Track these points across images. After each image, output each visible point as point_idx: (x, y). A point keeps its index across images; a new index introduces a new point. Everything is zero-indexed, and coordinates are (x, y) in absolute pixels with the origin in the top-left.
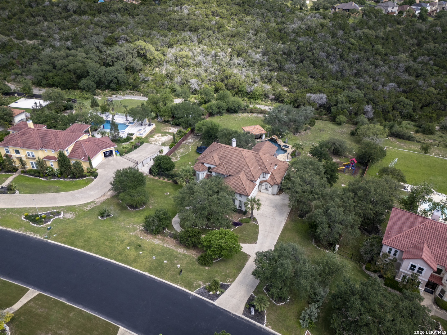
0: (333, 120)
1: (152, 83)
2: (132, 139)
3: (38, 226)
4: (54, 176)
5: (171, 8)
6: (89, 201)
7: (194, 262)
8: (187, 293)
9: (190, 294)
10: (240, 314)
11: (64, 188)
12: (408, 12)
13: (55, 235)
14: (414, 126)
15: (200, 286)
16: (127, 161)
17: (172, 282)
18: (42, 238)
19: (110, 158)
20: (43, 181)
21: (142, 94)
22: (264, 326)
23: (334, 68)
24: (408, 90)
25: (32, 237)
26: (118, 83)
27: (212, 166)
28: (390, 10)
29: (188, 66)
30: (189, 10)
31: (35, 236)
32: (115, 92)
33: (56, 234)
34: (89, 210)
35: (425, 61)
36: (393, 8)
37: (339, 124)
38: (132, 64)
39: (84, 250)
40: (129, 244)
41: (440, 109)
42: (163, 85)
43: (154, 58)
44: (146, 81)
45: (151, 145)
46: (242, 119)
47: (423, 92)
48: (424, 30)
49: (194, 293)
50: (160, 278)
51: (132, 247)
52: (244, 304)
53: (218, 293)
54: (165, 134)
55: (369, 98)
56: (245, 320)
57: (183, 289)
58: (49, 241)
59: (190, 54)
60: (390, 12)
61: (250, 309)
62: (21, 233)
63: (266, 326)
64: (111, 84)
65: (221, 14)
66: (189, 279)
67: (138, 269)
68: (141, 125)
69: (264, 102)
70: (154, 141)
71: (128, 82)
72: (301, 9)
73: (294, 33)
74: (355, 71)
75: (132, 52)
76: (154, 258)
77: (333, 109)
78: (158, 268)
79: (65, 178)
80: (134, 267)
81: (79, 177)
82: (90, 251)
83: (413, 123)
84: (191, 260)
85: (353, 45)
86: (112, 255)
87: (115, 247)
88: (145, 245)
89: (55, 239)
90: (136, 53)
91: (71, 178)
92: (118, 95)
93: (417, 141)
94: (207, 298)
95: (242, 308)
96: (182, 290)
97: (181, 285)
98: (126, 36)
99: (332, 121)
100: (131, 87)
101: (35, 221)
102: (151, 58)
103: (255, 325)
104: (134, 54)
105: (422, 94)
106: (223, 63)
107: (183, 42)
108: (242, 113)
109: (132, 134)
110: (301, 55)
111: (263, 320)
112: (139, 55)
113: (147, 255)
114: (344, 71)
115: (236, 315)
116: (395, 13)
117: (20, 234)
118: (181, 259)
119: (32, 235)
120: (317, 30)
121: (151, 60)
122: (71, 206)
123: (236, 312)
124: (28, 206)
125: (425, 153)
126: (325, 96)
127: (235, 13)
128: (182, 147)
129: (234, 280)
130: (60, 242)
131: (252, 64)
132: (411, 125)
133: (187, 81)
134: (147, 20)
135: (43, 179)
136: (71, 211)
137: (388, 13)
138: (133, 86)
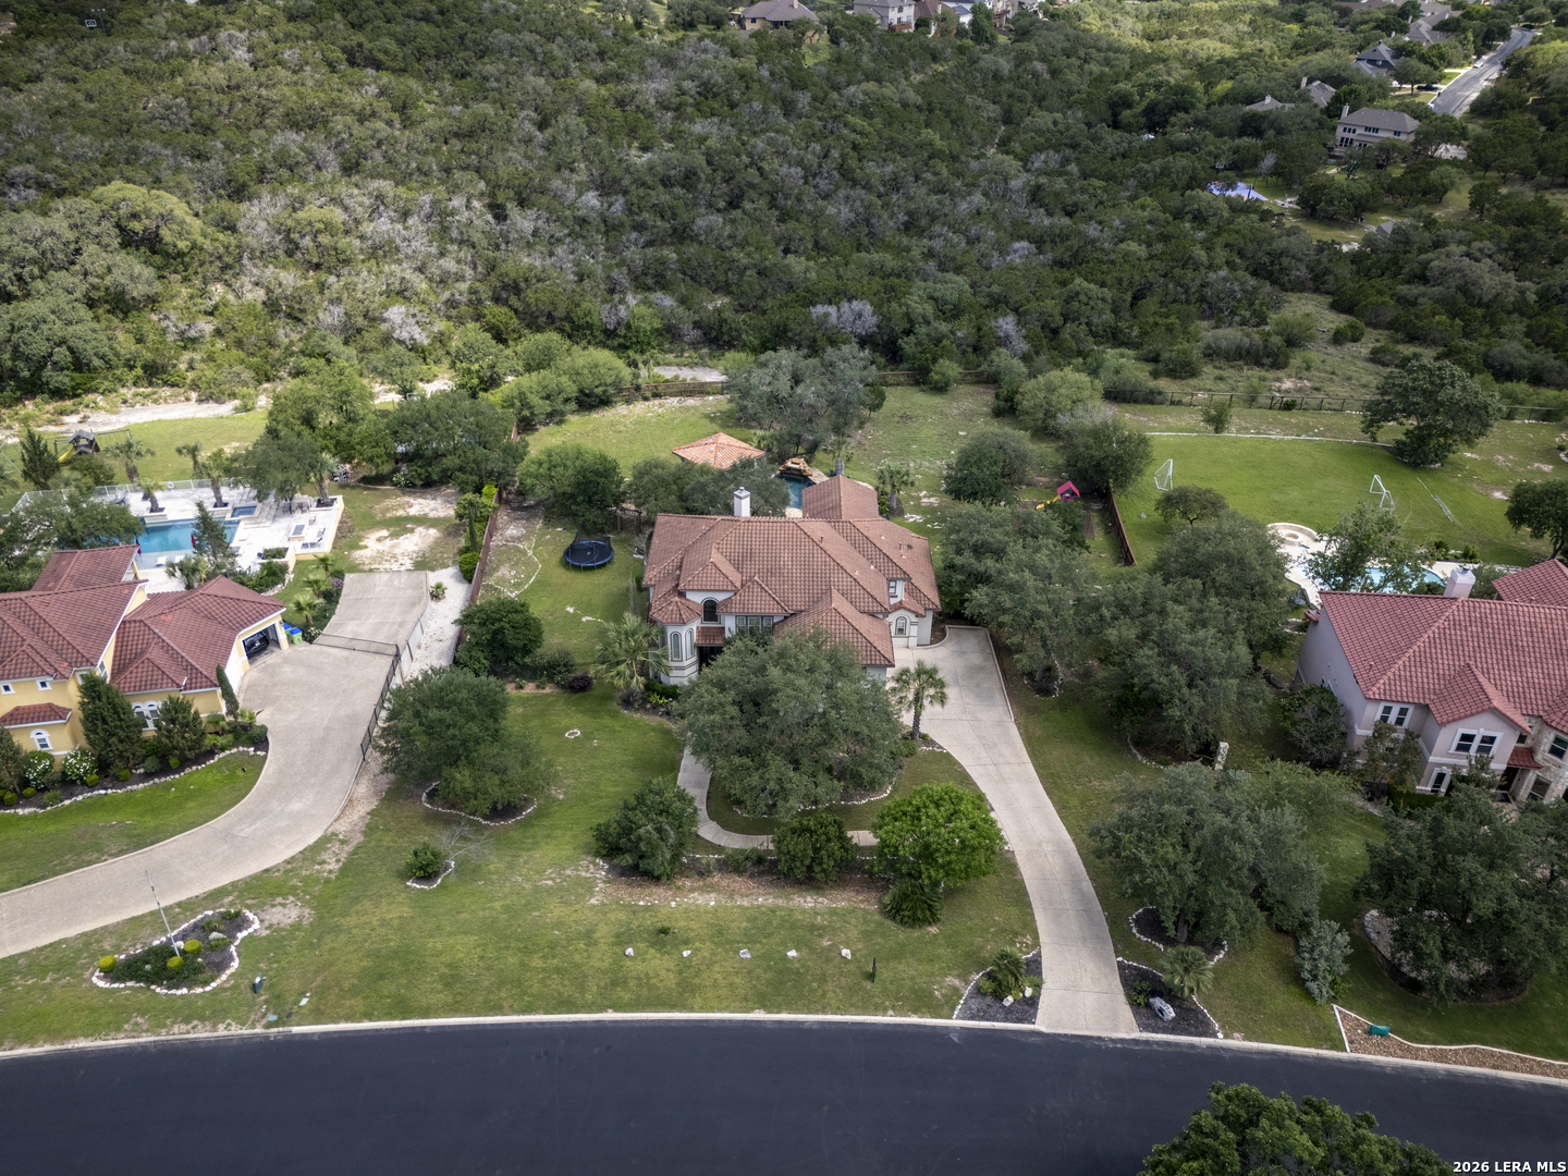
0: (922, 378)
1: (220, 344)
2: (284, 569)
3: (199, 990)
4: (67, 782)
5: (173, 43)
6: (311, 840)
7: (880, 924)
8: (934, 1027)
9: (946, 1028)
10: (1133, 1031)
11: (150, 822)
12: (944, 20)
13: (304, 1002)
14: (1137, 359)
15: (956, 992)
16: (345, 653)
17: (864, 1011)
18: (259, 1030)
19: (268, 659)
20: (24, 818)
21: (194, 395)
22: (1220, 1040)
23: (839, 212)
24: (1066, 257)
25: (208, 1041)
26: (79, 364)
27: (719, 597)
28: (893, 16)
29: (347, 262)
30: (251, 49)
31: (221, 1032)
32: (68, 403)
33: (303, 994)
34: (344, 871)
35: (1053, 165)
36: (900, 10)
37: (940, 388)
38: (108, 280)
39: (468, 1012)
40: (622, 939)
41: (1175, 301)
42: (271, 344)
43: (194, 246)
44: (194, 340)
45: (381, 580)
46: (637, 423)
47: (1113, 257)
48: (1006, 73)
49: (955, 1022)
50: (816, 1012)
51: (641, 945)
52: (1122, 998)
53: (1029, 992)
54: (401, 526)
55: (989, 295)
56: (1158, 1043)
57: (914, 1020)
58: (296, 1030)
59: (337, 215)
60: (895, 22)
61: (1148, 1006)
62: (145, 1039)
63: (1226, 1037)
64: (48, 372)
65: (381, 56)
66: (908, 983)
67: (720, 1011)
68: (289, 510)
69: (670, 357)
70: (374, 559)
71: (117, 355)
72: (638, 25)
73: (667, 109)
74: (903, 218)
75: (96, 230)
76: (745, 954)
77: (907, 345)
78: (781, 984)
79: (119, 781)
80: (702, 1009)
81: (185, 763)
82: (497, 1009)
83: (1131, 352)
84: (866, 922)
85: (861, 133)
86: (589, 997)
87: (578, 966)
88: (682, 924)
89: (318, 1015)
90: (115, 232)
91: (148, 776)
92: (87, 412)
93: (1172, 403)
94: (1006, 1020)
95: (1126, 1013)
96: (909, 1025)
97: (899, 1012)
98: (30, 169)
99: (917, 383)
100: (139, 371)
101: (175, 978)
102: (182, 245)
103: (1192, 1046)
104: (106, 240)
105: (1113, 262)
106: (476, 237)
107: (285, 173)
108: (628, 402)
109: (281, 553)
110: (727, 181)
111: (1208, 1024)
112: (129, 241)
113: (713, 954)
114: (874, 221)
115: (1122, 1041)
116: (907, 25)
117: (144, 1047)
118: (834, 929)
119: (202, 1033)
120: (736, 95)
121: (181, 254)
122: (255, 877)
123: (1116, 1028)
124: (71, 932)
125: (1217, 430)
126: (868, 308)
127: (432, 52)
128: (501, 563)
129: (1036, 937)
130: (348, 1019)
131: (577, 228)
132: (1129, 358)
133: (373, 319)
134: (90, 98)
135: (20, 811)
136: (273, 895)
137: (891, 28)
138: (145, 367)
